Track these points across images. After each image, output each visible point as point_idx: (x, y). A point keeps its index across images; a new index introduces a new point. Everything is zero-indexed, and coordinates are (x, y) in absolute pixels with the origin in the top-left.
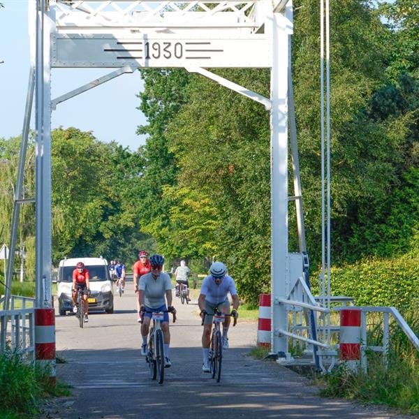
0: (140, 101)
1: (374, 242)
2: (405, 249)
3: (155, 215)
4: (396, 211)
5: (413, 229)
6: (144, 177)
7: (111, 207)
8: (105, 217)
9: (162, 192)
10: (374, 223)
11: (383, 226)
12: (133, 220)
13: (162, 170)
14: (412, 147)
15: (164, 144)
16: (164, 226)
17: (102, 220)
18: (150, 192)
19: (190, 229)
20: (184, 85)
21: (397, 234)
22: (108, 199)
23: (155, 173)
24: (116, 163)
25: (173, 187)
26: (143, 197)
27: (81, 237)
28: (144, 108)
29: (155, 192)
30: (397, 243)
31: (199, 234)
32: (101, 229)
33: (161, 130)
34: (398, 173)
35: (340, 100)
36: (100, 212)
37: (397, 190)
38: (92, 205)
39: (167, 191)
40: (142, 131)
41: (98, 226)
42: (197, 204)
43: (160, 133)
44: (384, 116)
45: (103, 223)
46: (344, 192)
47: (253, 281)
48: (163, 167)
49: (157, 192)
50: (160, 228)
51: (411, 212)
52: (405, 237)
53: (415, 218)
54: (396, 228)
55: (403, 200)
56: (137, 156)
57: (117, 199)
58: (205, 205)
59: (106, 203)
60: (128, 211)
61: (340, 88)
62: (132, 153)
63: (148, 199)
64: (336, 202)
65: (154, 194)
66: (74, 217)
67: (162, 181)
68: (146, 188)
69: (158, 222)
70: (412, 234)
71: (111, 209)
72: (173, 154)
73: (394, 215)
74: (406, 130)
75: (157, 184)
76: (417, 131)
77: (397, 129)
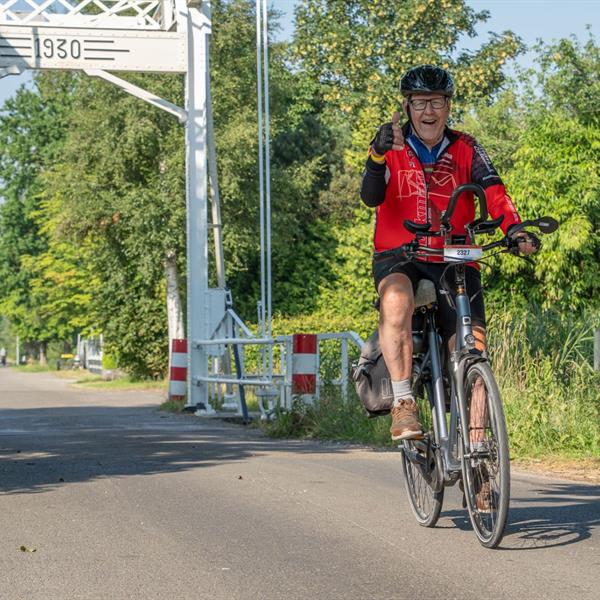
2: (312, 309)
3: (13, 288)
4: (300, 267)
5: (320, 287)
9: (20, 264)
13: (20, 239)
14: (318, 196)
15: (20, 210)
16: (21, 302)
18: (6, 264)
19: (54, 303)
21: (303, 293)
23: (11, 242)
25: (34, 258)
29: (12, 263)
30: (303, 303)
31: (63, 309)
33: (17, 194)
34: (303, 227)
37: (302, 244)
39: (27, 262)
42: (61, 277)
43: (17, 197)
46: (244, 244)
47: (136, 351)
48: (21, 235)
49: (15, 265)
50: (18, 304)
51: (318, 268)
52: (312, 296)
53: (322, 275)
54: (301, 286)
55: (308, 256)
58: (70, 278)
63: (4, 271)
64: (235, 255)
65: (11, 266)
67: (19, 251)
69: (15, 296)
70: (319, 293)
73: (298, 271)
74: (313, 177)
75: (14, 255)
76: (323, 179)
77: (303, 176)
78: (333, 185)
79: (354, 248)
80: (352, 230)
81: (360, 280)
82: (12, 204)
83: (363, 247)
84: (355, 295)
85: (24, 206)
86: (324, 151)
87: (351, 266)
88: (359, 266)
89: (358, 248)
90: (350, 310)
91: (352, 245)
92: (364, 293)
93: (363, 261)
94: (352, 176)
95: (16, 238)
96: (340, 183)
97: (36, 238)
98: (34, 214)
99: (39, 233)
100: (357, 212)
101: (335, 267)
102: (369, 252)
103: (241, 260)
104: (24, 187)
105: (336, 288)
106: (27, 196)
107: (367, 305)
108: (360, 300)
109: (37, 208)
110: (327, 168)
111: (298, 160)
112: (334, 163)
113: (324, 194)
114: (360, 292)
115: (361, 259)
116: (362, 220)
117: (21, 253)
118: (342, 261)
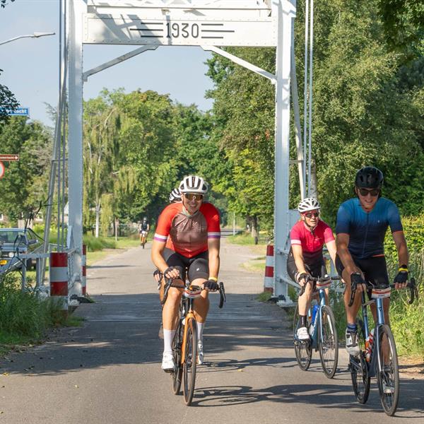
1: (400, 202)
3: (222, 175)
6: (212, 139)
7: (186, 166)
8: (180, 177)
10: (400, 185)
11: (408, 188)
16: (229, 185)
17: (177, 180)
19: (251, 188)
26: (211, 158)
27: (157, 194)
35: (368, 71)
36: (175, 171)
59: (181, 163)
61: (368, 60)
63: (215, 160)
66: (150, 175)
68: (213, 150)
71: (186, 169)
77: (421, 98)
111: (417, 85)
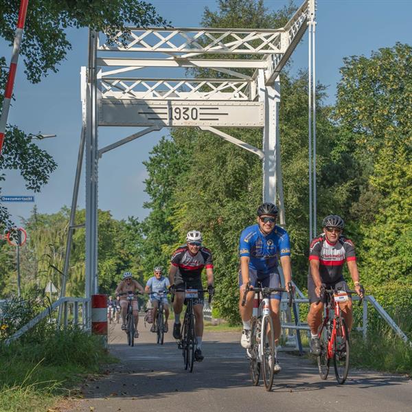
0: (145, 186)
7: (122, 264)
8: (118, 272)
9: (161, 250)
12: (139, 273)
13: (161, 234)
14: (351, 206)
15: (162, 215)
18: (153, 250)
20: (177, 174)
22: (120, 259)
23: (156, 236)
24: (129, 228)
25: (170, 246)
26: (148, 253)
28: (149, 190)
29: (156, 250)
32: (116, 279)
33: (160, 205)
36: (115, 268)
38: (110, 263)
39: (166, 249)
40: (147, 206)
41: (113, 277)
43: (160, 208)
44: (331, 184)
45: (117, 275)
46: (302, 238)
47: (233, 306)
49: (158, 251)
56: (143, 224)
57: (127, 259)
59: (119, 261)
60: (134, 267)
62: (141, 222)
63: (152, 255)
64: (296, 244)
65: (156, 251)
67: (161, 242)
68: (150, 247)
71: (123, 266)
72: (169, 223)
74: (348, 193)
75: (158, 244)
76: (354, 195)
77: (341, 192)
78: (360, 198)
79: (375, 240)
80: (374, 228)
81: (379, 261)
82: (157, 212)
83: (381, 239)
84: (376, 271)
85: (164, 213)
86: (355, 177)
87: (373, 252)
88: (379, 252)
89: (378, 240)
90: (373, 281)
91: (374, 238)
92: (382, 269)
93: (382, 249)
94: (374, 193)
95: (159, 233)
96: (366, 197)
97: (171, 233)
98: (170, 218)
99: (173, 230)
100: (377, 216)
101: (362, 252)
102: (385, 243)
103: (300, 248)
104: (165, 201)
105: (363, 266)
106: (166, 207)
107: (384, 278)
108: (379, 274)
109: (172, 215)
110: (358, 188)
111: (338, 182)
112: (362, 184)
113: (355, 204)
114: (379, 269)
115: (380, 247)
116: (381, 221)
117: (162, 243)
118: (367, 249)
